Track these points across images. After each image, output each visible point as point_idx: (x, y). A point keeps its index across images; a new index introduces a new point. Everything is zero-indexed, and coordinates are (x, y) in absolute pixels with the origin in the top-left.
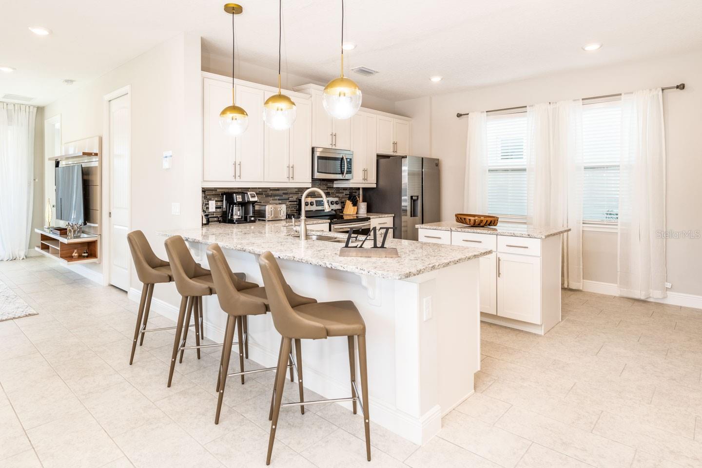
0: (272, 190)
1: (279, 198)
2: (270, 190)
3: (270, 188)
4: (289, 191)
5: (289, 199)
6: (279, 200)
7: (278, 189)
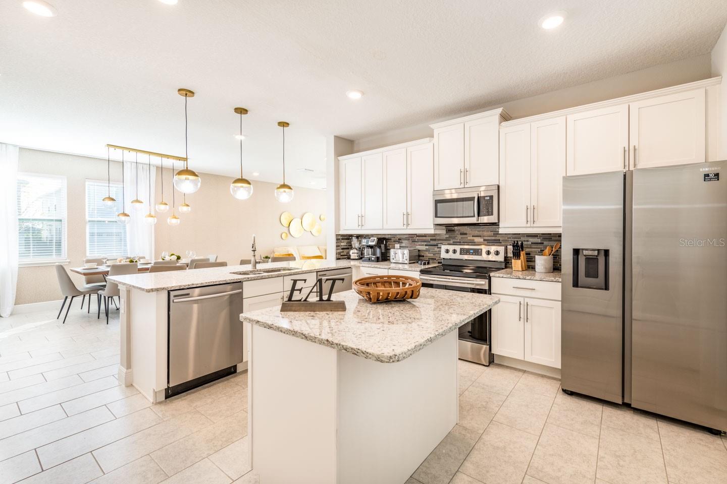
0: (418, 236)
1: (425, 243)
2: (417, 236)
3: (416, 234)
4: (438, 238)
5: (437, 245)
6: (426, 245)
7: (425, 236)
